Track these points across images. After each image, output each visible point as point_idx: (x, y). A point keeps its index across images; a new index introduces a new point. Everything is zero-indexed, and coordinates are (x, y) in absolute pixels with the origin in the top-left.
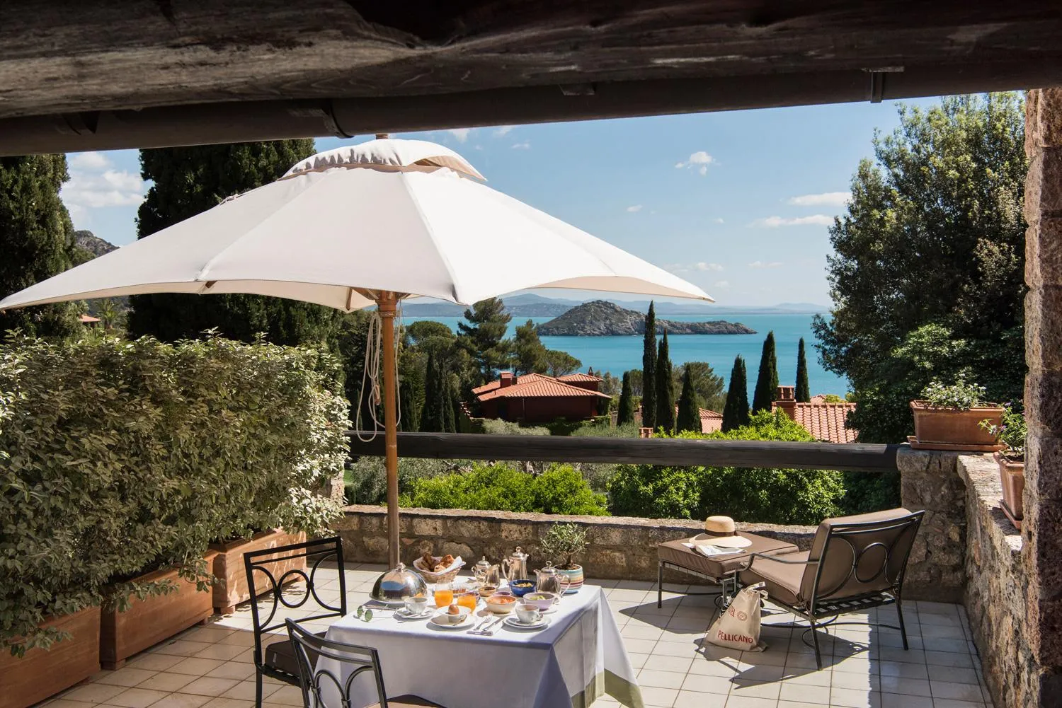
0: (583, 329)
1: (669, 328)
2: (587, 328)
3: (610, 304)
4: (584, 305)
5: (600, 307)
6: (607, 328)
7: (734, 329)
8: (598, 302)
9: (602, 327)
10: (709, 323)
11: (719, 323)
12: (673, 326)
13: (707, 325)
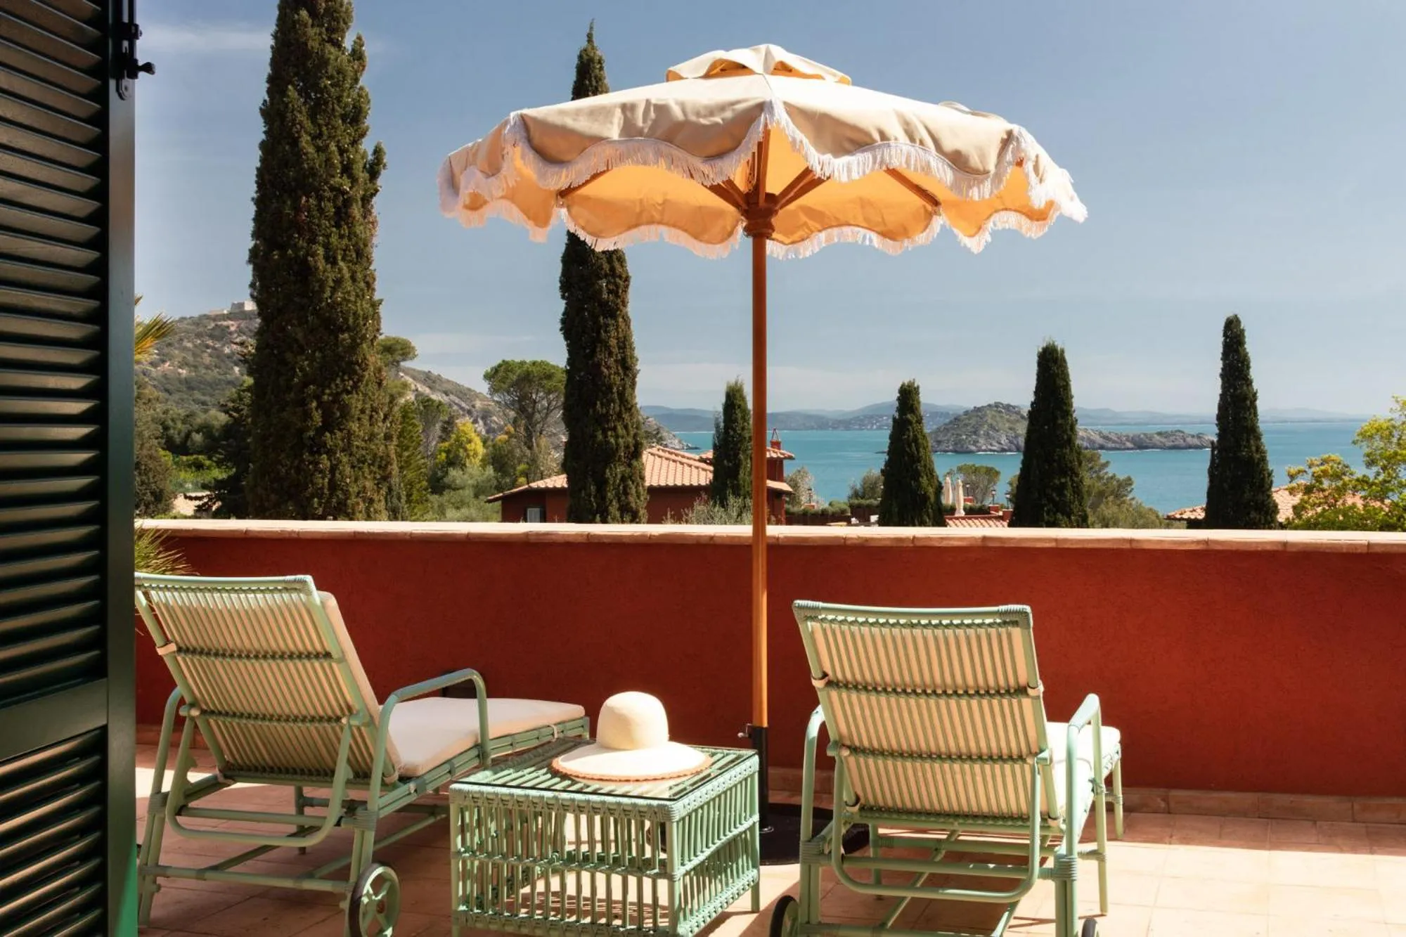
0: (975, 443)
1: (1100, 441)
2: (982, 441)
3: (1014, 407)
4: (977, 410)
5: (1000, 412)
6: (1011, 442)
7: (1196, 441)
8: (997, 405)
9: (1004, 440)
10: (1160, 434)
11: (1173, 433)
12: (1106, 438)
13: (1158, 438)
